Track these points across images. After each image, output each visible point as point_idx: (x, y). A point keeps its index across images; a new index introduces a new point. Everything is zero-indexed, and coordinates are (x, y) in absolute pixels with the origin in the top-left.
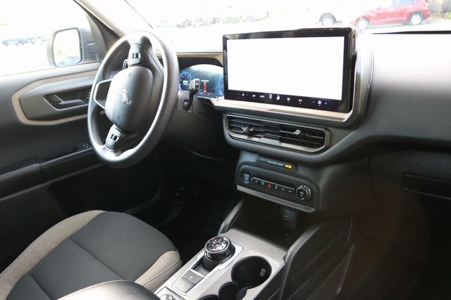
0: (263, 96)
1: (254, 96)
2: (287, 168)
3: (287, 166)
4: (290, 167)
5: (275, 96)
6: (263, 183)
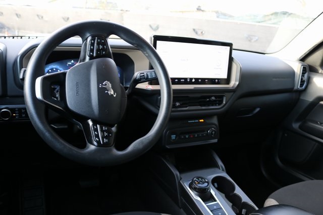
0: (183, 80)
1: (177, 80)
2: (201, 122)
3: (201, 121)
4: (202, 121)
5: (191, 79)
6: (187, 136)
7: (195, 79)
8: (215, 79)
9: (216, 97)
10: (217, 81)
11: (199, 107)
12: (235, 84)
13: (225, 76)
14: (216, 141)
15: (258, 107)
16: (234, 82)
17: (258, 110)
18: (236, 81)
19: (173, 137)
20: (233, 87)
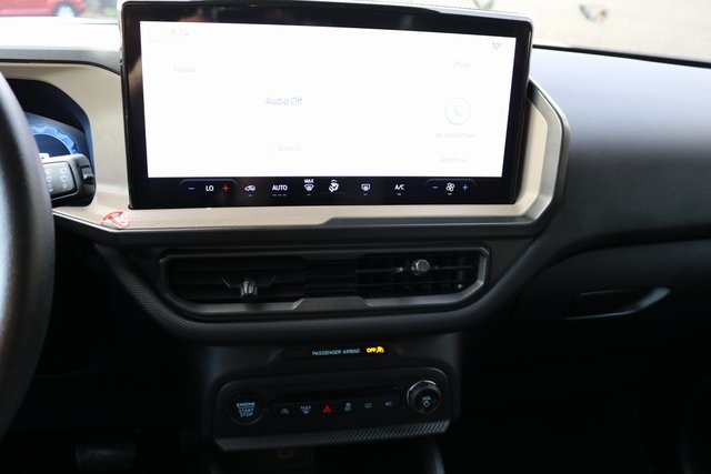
0: (284, 187)
1: (251, 188)
3: (372, 350)
4: (379, 350)
6: (306, 410)
7: (340, 180)
8: (443, 181)
9: (434, 258)
10: (450, 187)
11: (354, 302)
12: (536, 203)
13: (493, 167)
14: (441, 427)
15: (661, 285)
16: (534, 198)
17: (659, 294)
18: (542, 190)
19: (246, 408)
20: (525, 216)
